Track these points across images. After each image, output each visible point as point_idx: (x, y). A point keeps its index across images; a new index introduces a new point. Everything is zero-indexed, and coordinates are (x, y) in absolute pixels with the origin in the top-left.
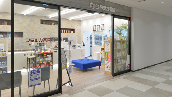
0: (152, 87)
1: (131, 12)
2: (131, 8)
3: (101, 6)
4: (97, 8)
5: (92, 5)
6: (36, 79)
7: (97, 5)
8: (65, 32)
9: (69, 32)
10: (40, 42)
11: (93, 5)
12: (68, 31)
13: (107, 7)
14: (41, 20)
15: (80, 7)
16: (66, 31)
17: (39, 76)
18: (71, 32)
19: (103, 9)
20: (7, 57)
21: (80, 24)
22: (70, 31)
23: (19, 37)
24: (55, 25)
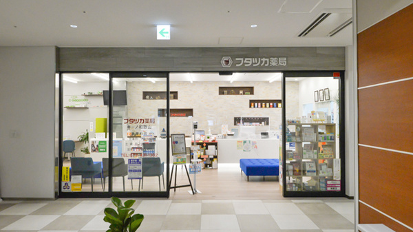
0: (318, 228)
1: (344, 57)
2: (344, 48)
3: (246, 59)
4: (237, 65)
5: (225, 61)
6: (136, 171)
7: (237, 59)
8: (266, 107)
9: (273, 106)
10: (141, 124)
11: (227, 62)
12: (271, 104)
13: (264, 60)
14: (220, 88)
15: (202, 68)
16: (268, 104)
17: (140, 167)
18: (277, 106)
19: (253, 64)
20: (154, 144)
21: (298, 90)
22: (275, 104)
23: (187, 116)
24: (244, 94)
